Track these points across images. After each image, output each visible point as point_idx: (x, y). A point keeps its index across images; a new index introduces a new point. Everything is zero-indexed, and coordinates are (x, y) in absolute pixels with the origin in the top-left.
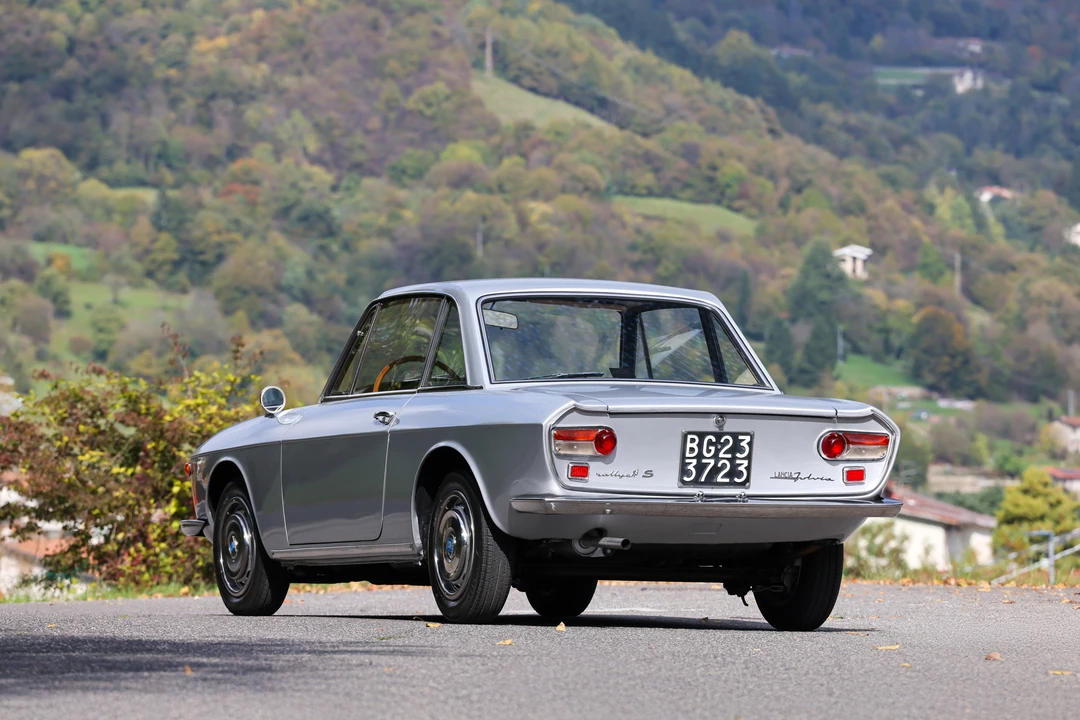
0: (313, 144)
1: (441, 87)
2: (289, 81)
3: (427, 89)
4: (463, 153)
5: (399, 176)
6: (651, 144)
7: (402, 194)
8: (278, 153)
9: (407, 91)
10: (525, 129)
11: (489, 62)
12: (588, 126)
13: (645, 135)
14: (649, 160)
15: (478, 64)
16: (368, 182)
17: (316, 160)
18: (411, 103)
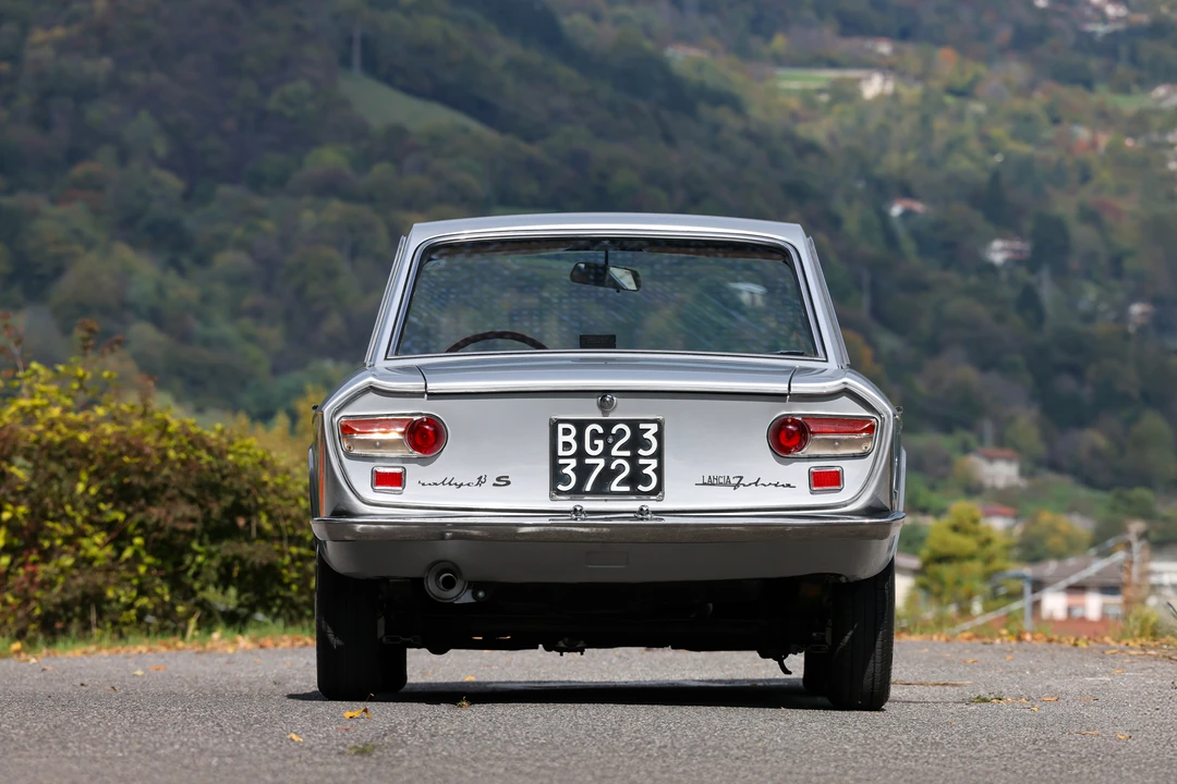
0: (161, 147)
1: (304, 86)
2: (136, 78)
3: (289, 89)
4: (329, 158)
5: (257, 183)
6: (535, 150)
7: (260, 202)
8: (123, 157)
9: (266, 90)
10: (397, 133)
11: (357, 59)
12: (466, 130)
13: (529, 139)
14: (531, 167)
15: (346, 62)
16: (225, 190)
17: (165, 165)
18: (273, 103)
